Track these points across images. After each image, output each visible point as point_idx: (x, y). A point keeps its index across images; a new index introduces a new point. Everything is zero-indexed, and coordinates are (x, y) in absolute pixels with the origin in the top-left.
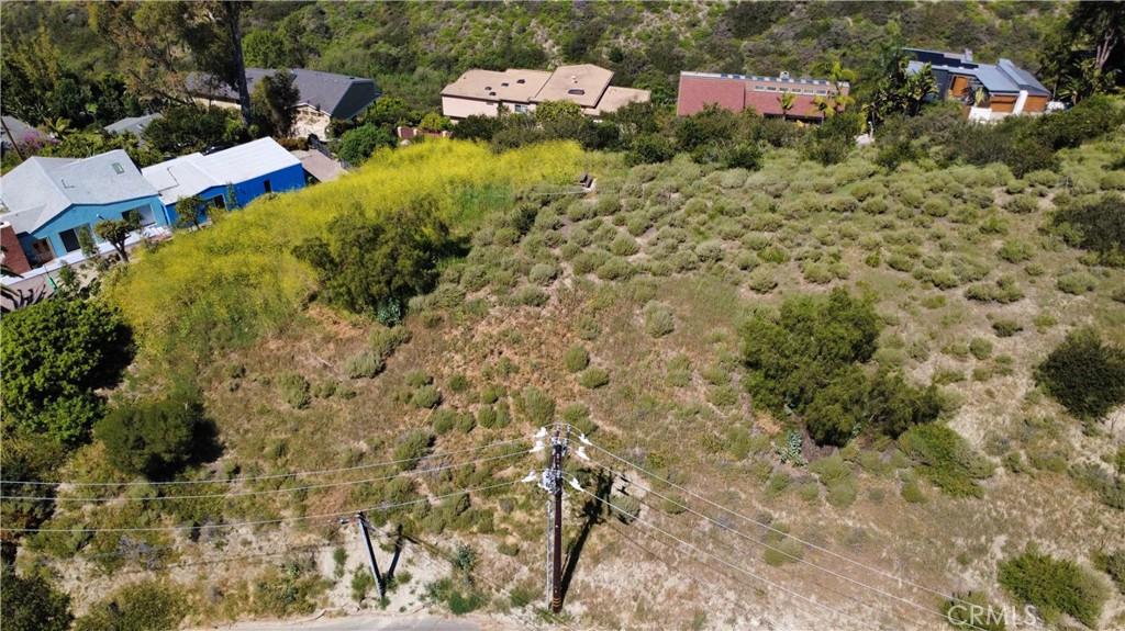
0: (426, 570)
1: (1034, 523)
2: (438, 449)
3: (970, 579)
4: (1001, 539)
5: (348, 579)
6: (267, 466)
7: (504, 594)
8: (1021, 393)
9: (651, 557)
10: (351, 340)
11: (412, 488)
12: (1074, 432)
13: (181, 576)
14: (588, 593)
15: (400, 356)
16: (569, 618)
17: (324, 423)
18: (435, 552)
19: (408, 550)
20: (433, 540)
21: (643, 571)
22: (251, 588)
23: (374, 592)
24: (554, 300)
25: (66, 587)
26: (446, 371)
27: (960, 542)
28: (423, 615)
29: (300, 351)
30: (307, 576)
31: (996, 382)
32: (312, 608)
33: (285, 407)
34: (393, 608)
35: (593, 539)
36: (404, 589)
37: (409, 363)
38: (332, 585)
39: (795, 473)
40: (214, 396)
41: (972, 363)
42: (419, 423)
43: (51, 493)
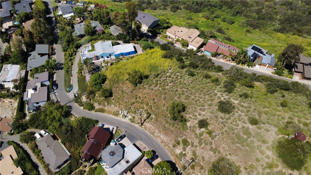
0: (130, 117)
1: (188, 136)
2: (135, 104)
3: (180, 139)
4: (185, 137)
5: (122, 115)
6: (117, 100)
7: (137, 122)
8: (196, 123)
9: (152, 124)
10: (130, 87)
11: (131, 108)
12: (198, 129)
13: (106, 108)
14: (145, 125)
15: (134, 91)
16: (142, 127)
17: (124, 97)
18: (131, 115)
19: (128, 114)
20: (131, 114)
21: (151, 125)
22: (112, 112)
23: (124, 117)
24: (154, 90)
25: (95, 106)
26: (139, 95)
27: (181, 135)
28: (128, 121)
29: (124, 87)
30: (118, 113)
31: (194, 120)
32: (118, 116)
33: (120, 93)
34: (126, 119)
35: (147, 120)
36: (127, 118)
37: (135, 93)
38: (120, 115)
39: (170, 122)
40: (113, 89)
41: (194, 117)
42: (134, 100)
43: (95, 95)
